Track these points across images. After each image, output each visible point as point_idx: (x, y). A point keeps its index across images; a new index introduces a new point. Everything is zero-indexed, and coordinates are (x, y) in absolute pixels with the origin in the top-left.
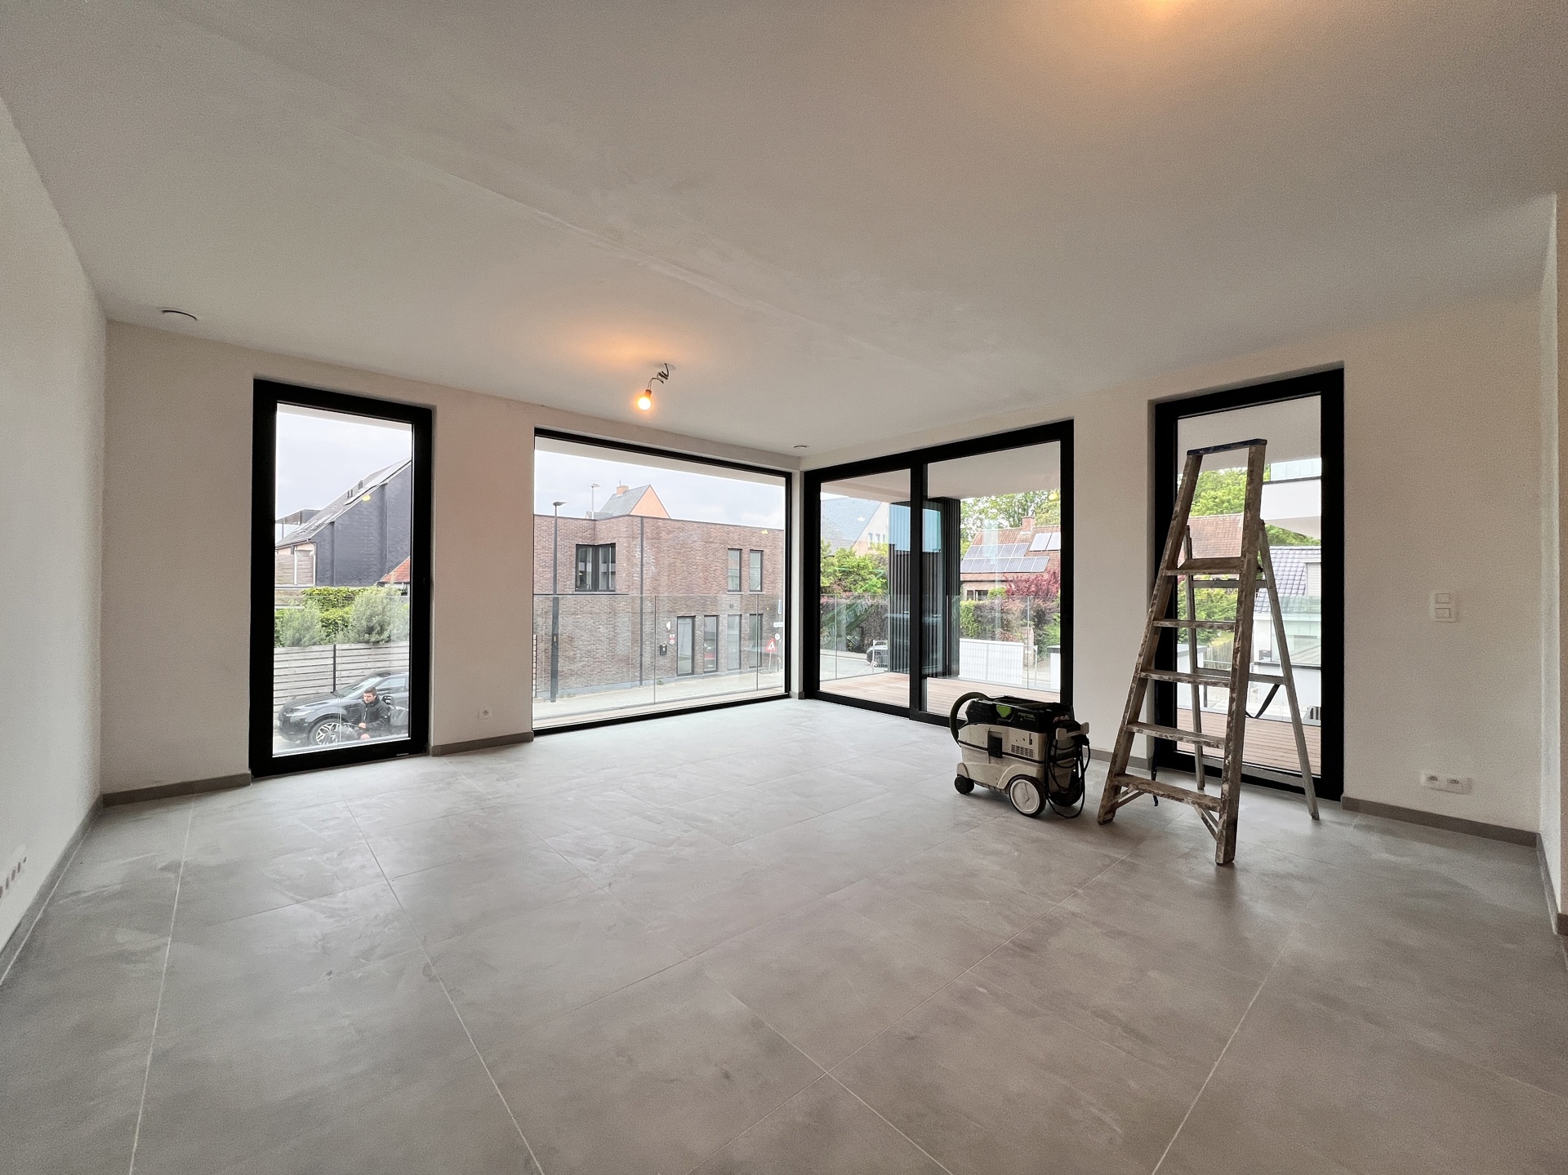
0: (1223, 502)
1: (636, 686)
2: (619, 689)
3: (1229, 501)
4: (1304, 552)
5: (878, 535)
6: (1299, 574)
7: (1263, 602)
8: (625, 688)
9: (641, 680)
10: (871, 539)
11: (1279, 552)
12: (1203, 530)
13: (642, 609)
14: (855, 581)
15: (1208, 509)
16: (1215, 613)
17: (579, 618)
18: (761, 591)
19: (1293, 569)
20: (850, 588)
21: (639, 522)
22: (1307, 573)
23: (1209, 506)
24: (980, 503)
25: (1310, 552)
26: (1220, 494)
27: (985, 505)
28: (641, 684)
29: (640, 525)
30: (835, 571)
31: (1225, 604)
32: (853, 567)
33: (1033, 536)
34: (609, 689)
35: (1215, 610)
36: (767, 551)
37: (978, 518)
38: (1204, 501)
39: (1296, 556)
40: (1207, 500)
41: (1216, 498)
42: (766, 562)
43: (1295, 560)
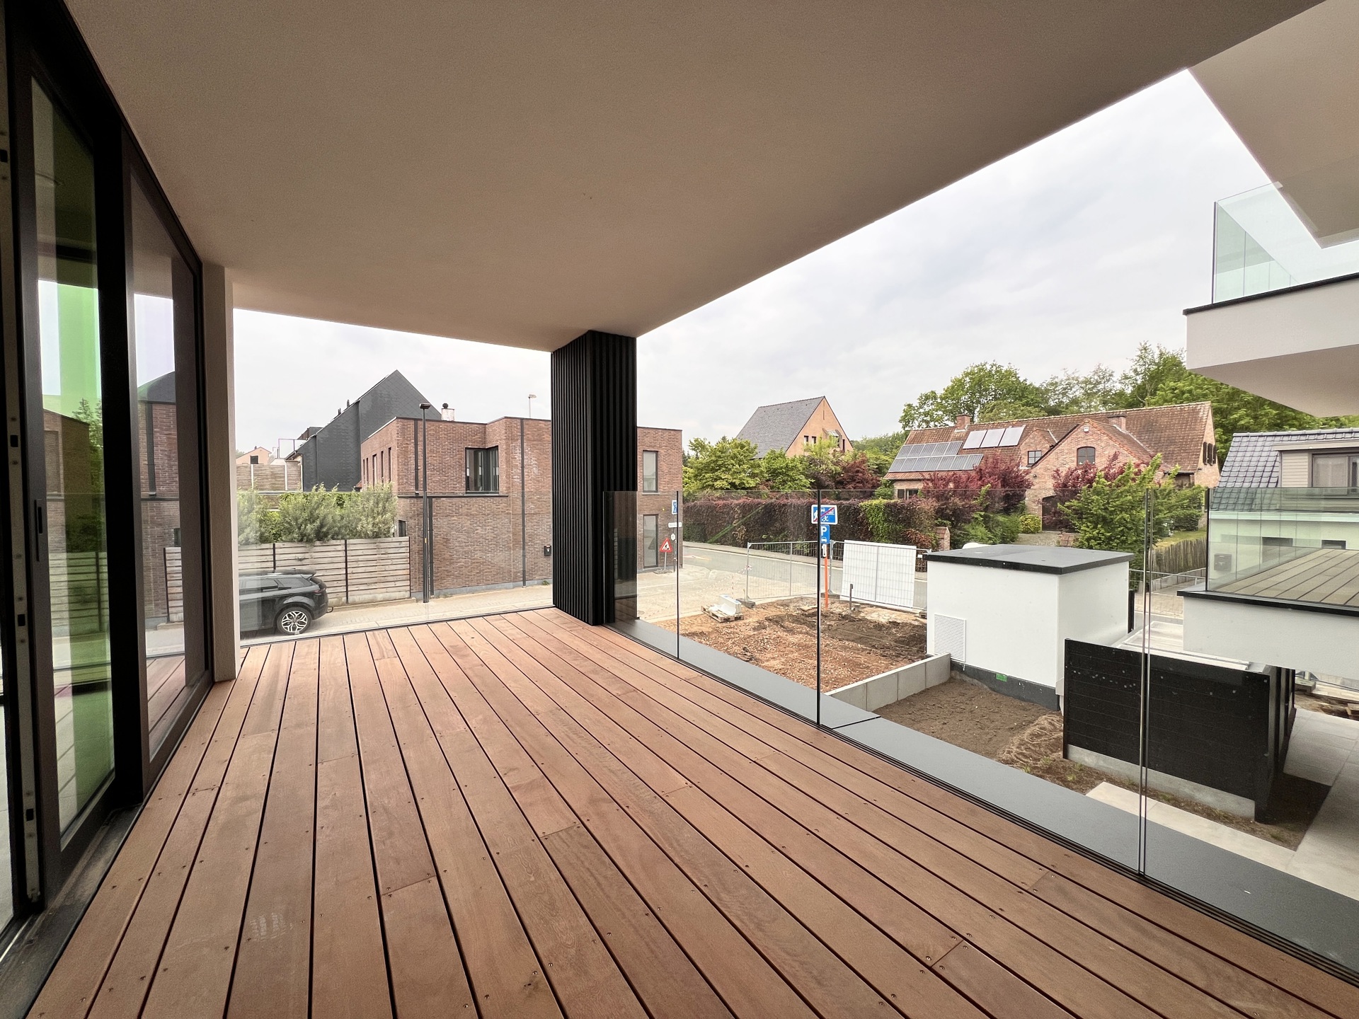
0: (1183, 393)
1: (519, 586)
2: (500, 589)
3: (1190, 392)
4: (1278, 438)
5: (815, 438)
6: (1270, 464)
7: (1221, 498)
8: (506, 588)
9: (524, 581)
10: (807, 441)
11: (1245, 439)
12: (1156, 422)
13: (523, 511)
14: (784, 481)
15: (1166, 401)
16: (1161, 511)
17: (455, 520)
18: (657, 491)
19: (1262, 459)
20: (779, 488)
21: (519, 424)
22: (1281, 462)
23: (1168, 398)
24: (925, 406)
25: (1286, 438)
26: (1180, 384)
27: (930, 408)
28: (524, 584)
29: (519, 427)
30: (762, 472)
31: (1173, 501)
32: (781, 468)
33: (967, 434)
34: (490, 589)
35: (1160, 507)
36: (662, 451)
37: (923, 421)
38: (1161, 393)
39: (1267, 444)
40: (1165, 391)
41: (1176, 389)
42: (661, 463)
43: (1266, 449)
